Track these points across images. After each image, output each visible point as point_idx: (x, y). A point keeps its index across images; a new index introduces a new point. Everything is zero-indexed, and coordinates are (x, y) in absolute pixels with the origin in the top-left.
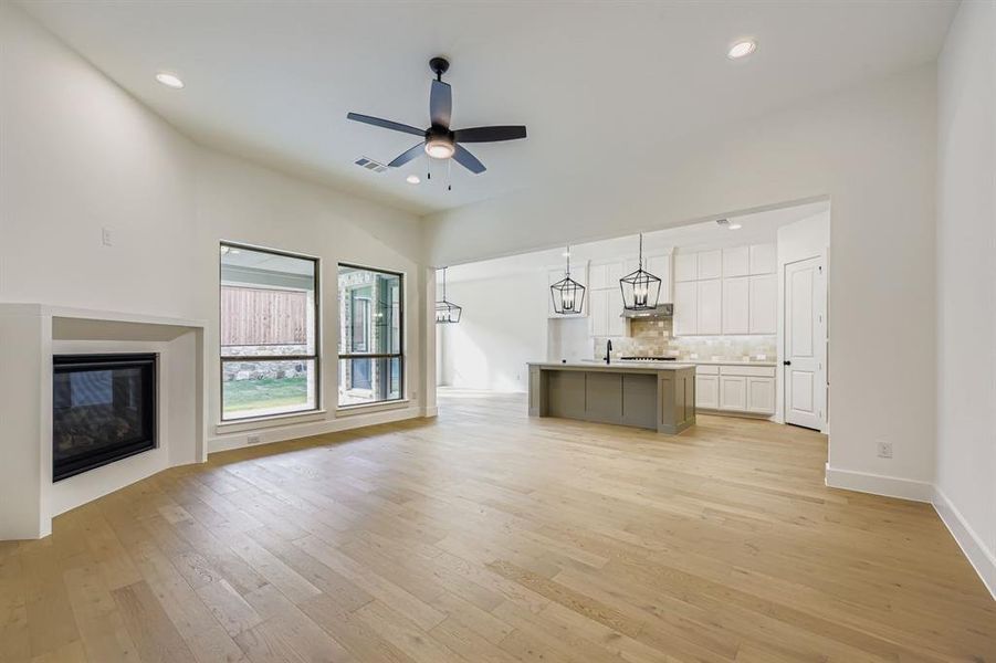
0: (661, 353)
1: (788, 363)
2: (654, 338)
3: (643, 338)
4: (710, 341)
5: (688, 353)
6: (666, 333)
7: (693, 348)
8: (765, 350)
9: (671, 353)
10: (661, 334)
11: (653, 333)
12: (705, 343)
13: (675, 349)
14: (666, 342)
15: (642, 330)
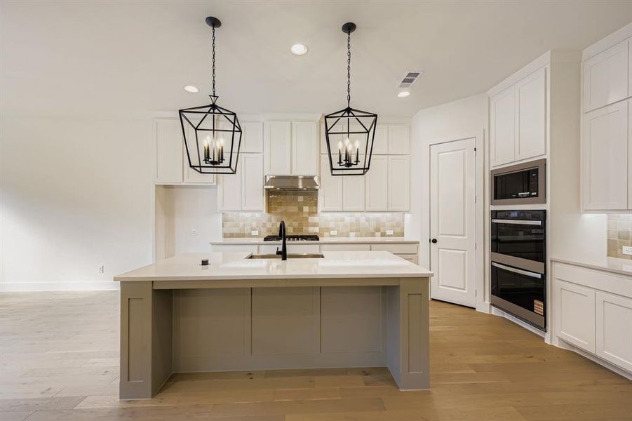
0: (301, 230)
1: (435, 241)
2: (293, 214)
3: (282, 213)
4: (348, 218)
5: (328, 230)
6: (306, 209)
7: (331, 225)
8: (393, 226)
9: (312, 230)
10: (301, 210)
11: (293, 209)
12: (343, 220)
13: (315, 225)
14: (307, 218)
15: (280, 204)
